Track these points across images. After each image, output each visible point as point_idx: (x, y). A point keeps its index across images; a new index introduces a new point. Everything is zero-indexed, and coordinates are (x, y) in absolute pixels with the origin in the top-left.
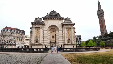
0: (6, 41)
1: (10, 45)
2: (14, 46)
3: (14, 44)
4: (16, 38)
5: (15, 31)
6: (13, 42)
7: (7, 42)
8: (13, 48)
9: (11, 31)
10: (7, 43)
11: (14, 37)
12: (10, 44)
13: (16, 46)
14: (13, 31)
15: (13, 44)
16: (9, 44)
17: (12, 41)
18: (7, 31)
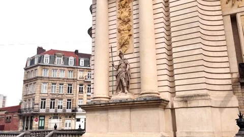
0: (38, 100)
1: (56, 116)
2: (68, 121)
3: (69, 111)
4: (76, 88)
5: (66, 61)
6: (63, 103)
7: (43, 105)
8: (68, 128)
9: (52, 60)
10: (43, 111)
11: (66, 84)
12: (52, 111)
13: (78, 120)
14: (59, 61)
15: (64, 111)
16: (51, 114)
17: (62, 99)
18: (39, 61)
